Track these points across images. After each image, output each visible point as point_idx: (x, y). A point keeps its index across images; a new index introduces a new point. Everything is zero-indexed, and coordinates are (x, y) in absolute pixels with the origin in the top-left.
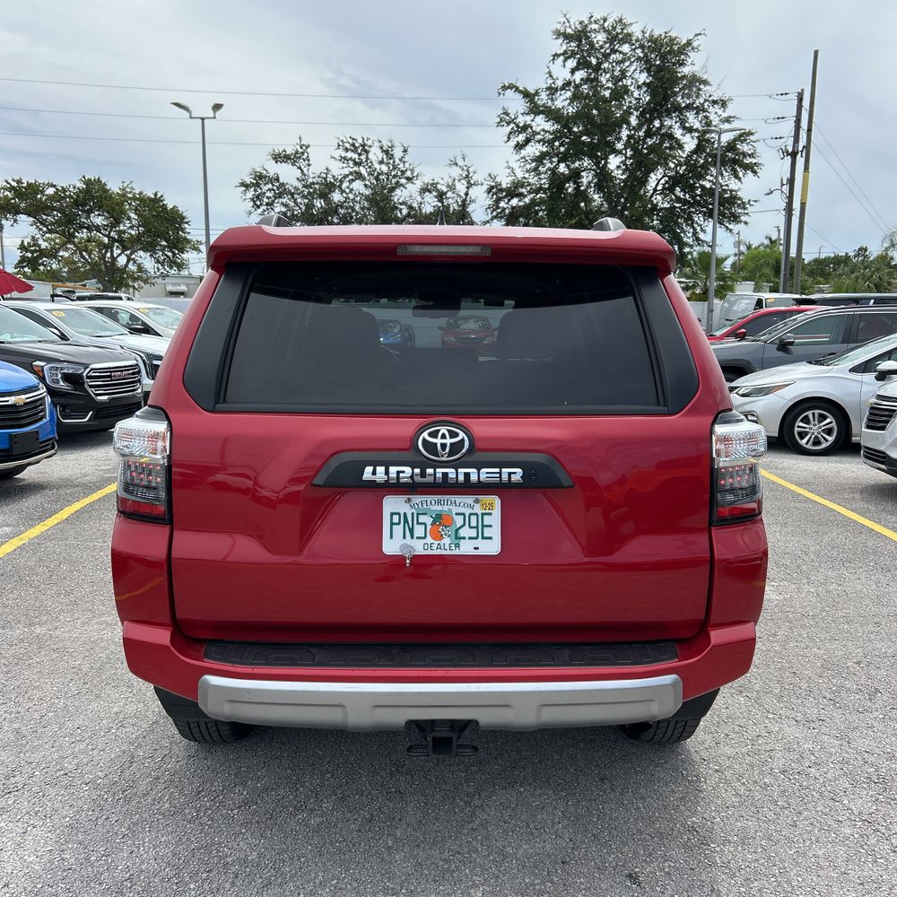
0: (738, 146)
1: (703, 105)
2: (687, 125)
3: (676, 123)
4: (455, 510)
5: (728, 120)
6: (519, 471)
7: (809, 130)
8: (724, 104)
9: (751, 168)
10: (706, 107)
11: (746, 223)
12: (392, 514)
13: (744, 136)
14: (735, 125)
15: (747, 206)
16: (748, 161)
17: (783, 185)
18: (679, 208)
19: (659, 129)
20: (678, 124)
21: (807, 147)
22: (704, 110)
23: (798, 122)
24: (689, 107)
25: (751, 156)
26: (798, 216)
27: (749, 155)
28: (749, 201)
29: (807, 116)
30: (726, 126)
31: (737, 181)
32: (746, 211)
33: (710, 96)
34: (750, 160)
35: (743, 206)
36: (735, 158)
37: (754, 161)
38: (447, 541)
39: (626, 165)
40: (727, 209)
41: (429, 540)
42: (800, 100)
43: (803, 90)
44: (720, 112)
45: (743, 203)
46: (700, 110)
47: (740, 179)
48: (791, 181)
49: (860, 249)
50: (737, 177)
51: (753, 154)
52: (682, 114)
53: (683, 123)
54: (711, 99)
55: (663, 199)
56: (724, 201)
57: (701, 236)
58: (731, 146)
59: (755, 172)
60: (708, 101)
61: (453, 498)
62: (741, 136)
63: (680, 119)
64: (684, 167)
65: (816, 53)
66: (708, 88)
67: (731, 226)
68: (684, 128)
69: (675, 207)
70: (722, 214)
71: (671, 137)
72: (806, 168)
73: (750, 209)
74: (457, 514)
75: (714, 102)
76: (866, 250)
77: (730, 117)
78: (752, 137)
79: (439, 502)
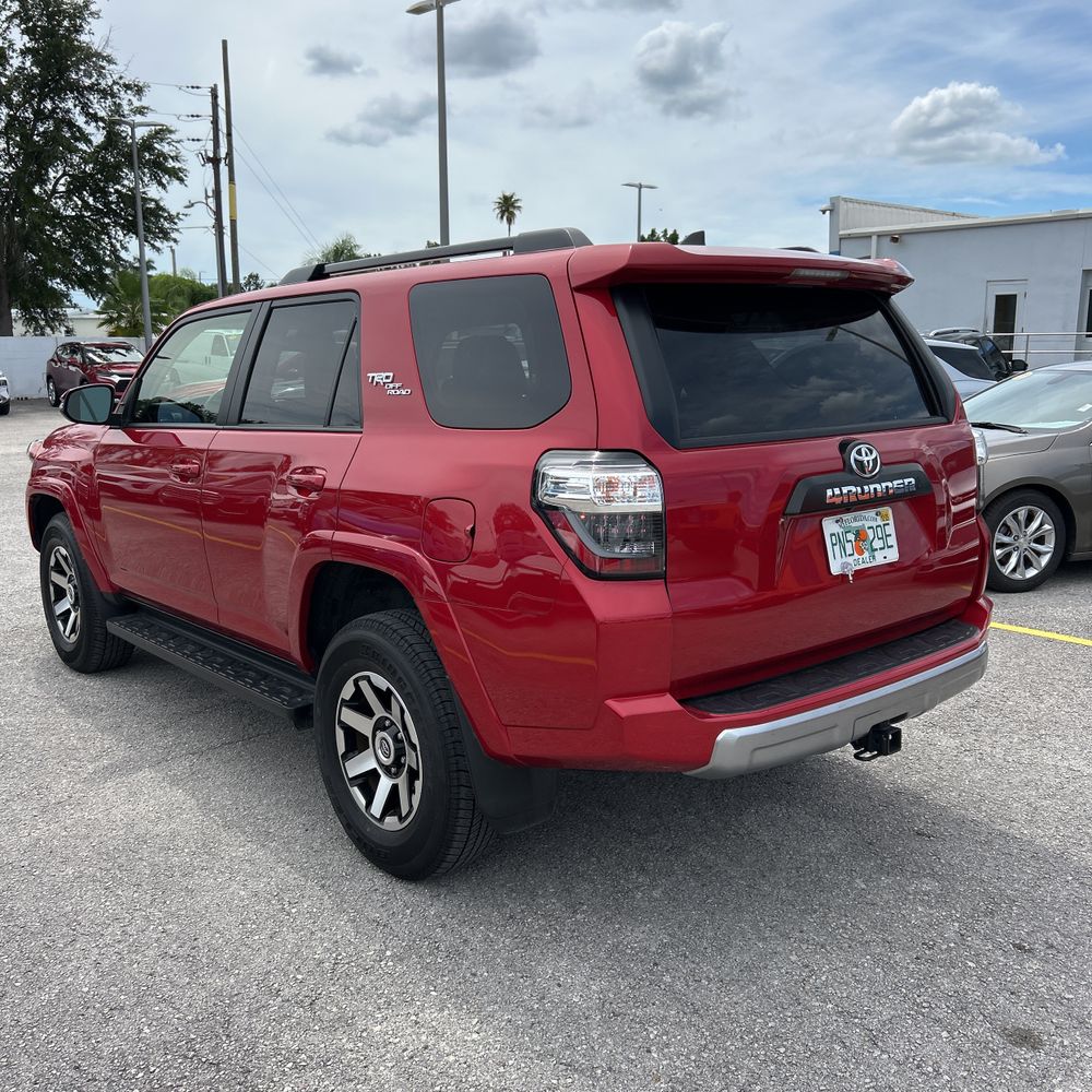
0: (156, 145)
1: (111, 87)
2: (91, 111)
3: (75, 106)
4: (867, 524)
5: (141, 111)
6: (912, 480)
7: (229, 135)
8: (139, 91)
9: (176, 174)
10: (116, 90)
11: (175, 241)
12: (832, 535)
13: (161, 133)
14: (150, 118)
15: (176, 220)
16: (171, 164)
17: (207, 197)
18: (89, 217)
19: (53, 111)
20: (78, 108)
21: (229, 154)
22: (113, 95)
23: (215, 122)
24: (91, 88)
25: (175, 158)
26: (229, 234)
27: (172, 158)
28: (178, 214)
29: (225, 116)
30: (138, 119)
31: (160, 188)
32: (176, 227)
33: (121, 78)
34: (173, 164)
35: (171, 219)
36: (155, 160)
37: (177, 165)
38: (866, 554)
39: (10, 155)
40: (152, 223)
41: (856, 556)
42: (215, 96)
43: (215, 85)
44: (134, 100)
45: (170, 215)
46: (106, 93)
47: (164, 187)
48: (217, 194)
49: (251, 276)
50: (160, 183)
51: (177, 157)
52: (83, 96)
53: (85, 108)
54: (121, 82)
55: (65, 205)
56: (148, 213)
57: (123, 254)
58: (147, 145)
59: (181, 180)
60: (118, 83)
61: (863, 513)
62: (157, 132)
63: (80, 102)
64: (91, 166)
65: (225, 43)
66: (112, 67)
67: (158, 244)
68: (87, 114)
69: (83, 216)
70: (147, 230)
71: (71, 125)
72: (232, 179)
73: (180, 224)
74: (869, 528)
75: (127, 87)
76: (257, 277)
77: (144, 108)
78: (173, 136)
79: (855, 520)
